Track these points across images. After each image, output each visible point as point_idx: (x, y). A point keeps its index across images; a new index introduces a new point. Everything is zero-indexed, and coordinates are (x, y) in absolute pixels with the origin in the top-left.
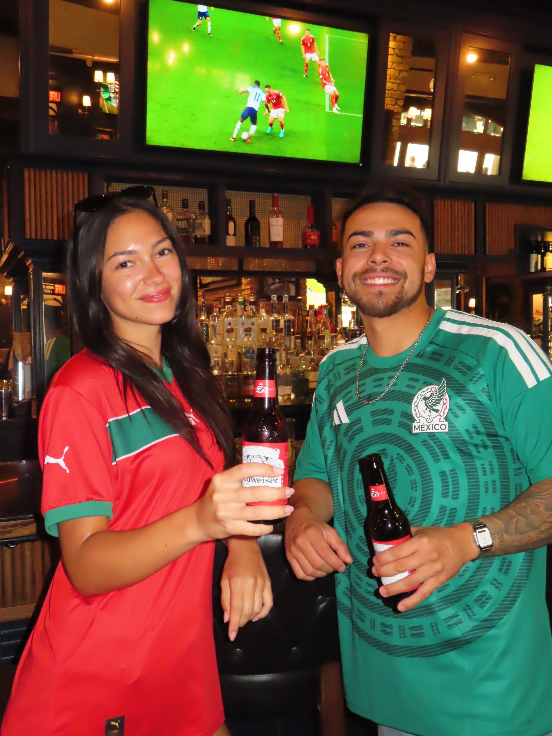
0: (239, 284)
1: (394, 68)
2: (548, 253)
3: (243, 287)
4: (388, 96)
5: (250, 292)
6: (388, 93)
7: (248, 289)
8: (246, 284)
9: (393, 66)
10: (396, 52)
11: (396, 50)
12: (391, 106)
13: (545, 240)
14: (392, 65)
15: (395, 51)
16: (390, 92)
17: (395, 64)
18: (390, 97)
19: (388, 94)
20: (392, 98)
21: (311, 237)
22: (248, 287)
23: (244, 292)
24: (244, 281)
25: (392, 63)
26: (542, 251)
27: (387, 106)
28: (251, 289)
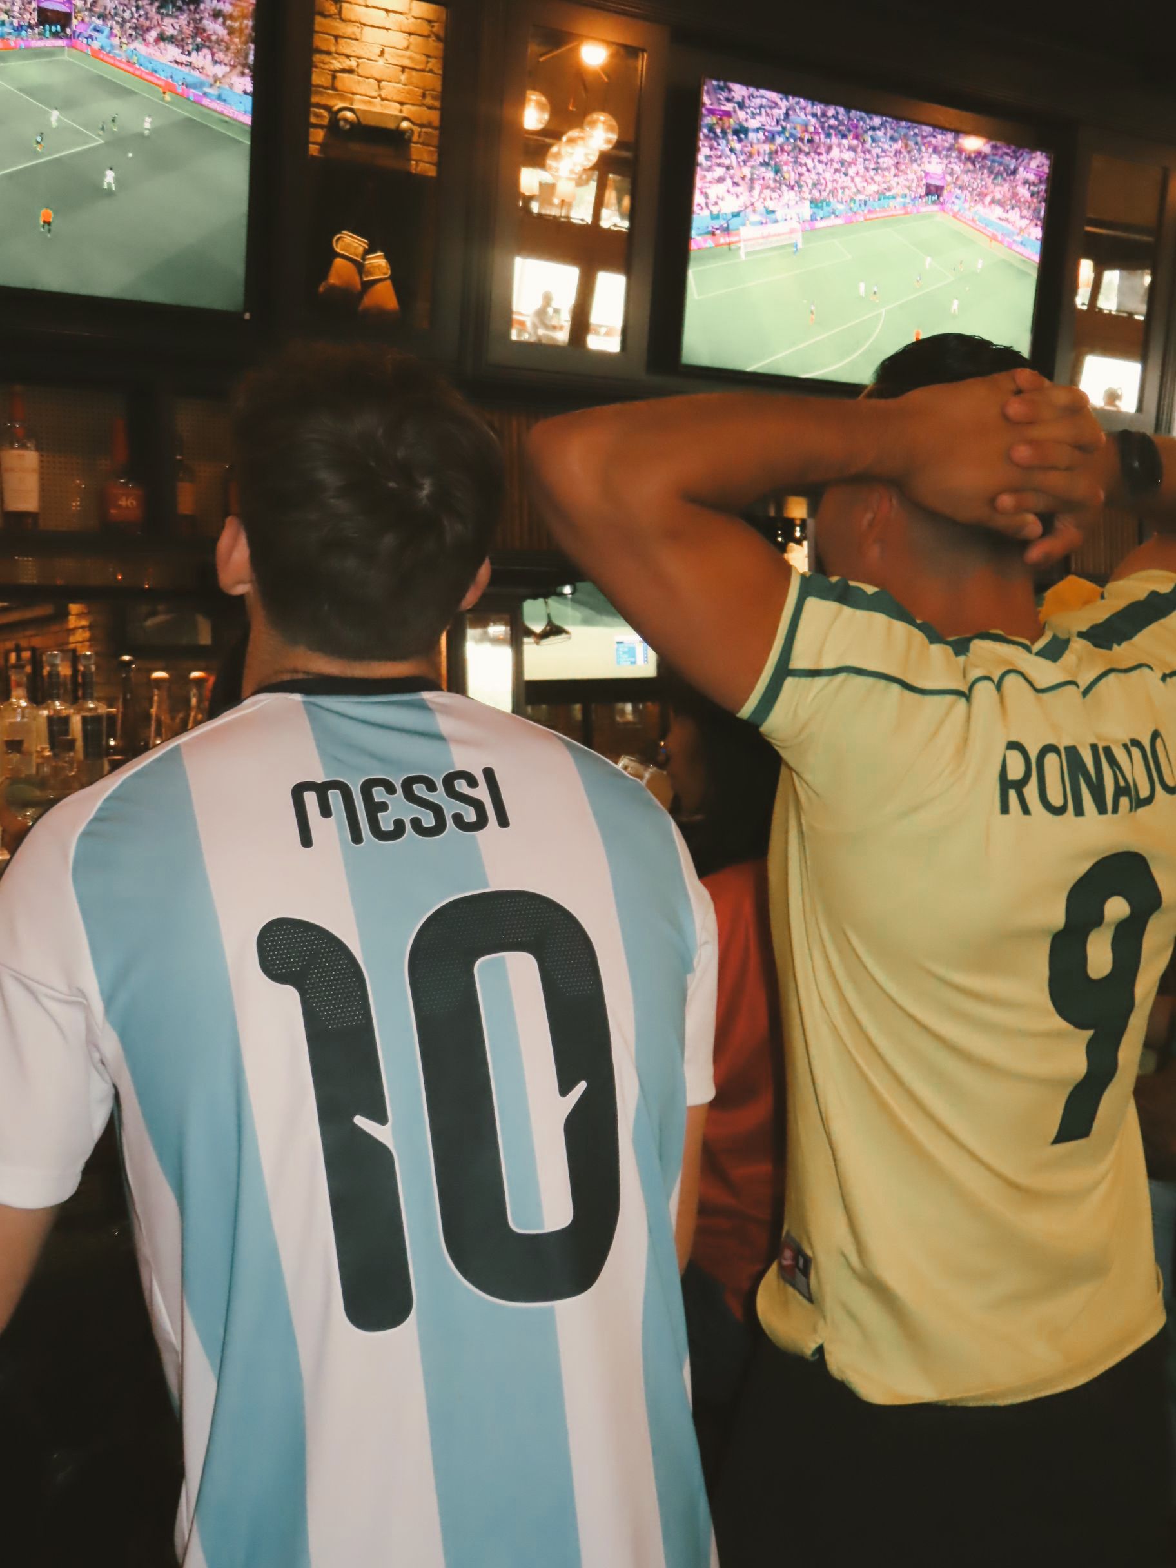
0: (64, 614)
1: (431, 71)
2: (792, 545)
3: (73, 622)
4: (421, 140)
5: (87, 635)
6: (420, 133)
7: (83, 627)
8: (80, 615)
9: (430, 66)
10: (435, 29)
11: (435, 24)
12: (427, 165)
13: (785, 515)
14: (428, 62)
15: (433, 27)
16: (424, 130)
17: (433, 60)
18: (423, 144)
19: (419, 136)
20: (428, 145)
21: (120, 503)
22: (84, 623)
23: (74, 634)
24: (74, 608)
25: (428, 56)
26: (780, 539)
27: (417, 165)
28: (90, 627)
